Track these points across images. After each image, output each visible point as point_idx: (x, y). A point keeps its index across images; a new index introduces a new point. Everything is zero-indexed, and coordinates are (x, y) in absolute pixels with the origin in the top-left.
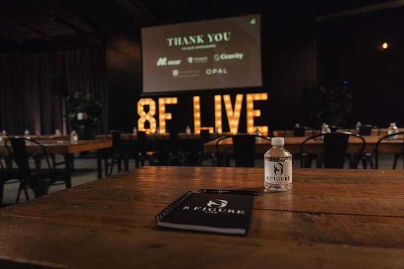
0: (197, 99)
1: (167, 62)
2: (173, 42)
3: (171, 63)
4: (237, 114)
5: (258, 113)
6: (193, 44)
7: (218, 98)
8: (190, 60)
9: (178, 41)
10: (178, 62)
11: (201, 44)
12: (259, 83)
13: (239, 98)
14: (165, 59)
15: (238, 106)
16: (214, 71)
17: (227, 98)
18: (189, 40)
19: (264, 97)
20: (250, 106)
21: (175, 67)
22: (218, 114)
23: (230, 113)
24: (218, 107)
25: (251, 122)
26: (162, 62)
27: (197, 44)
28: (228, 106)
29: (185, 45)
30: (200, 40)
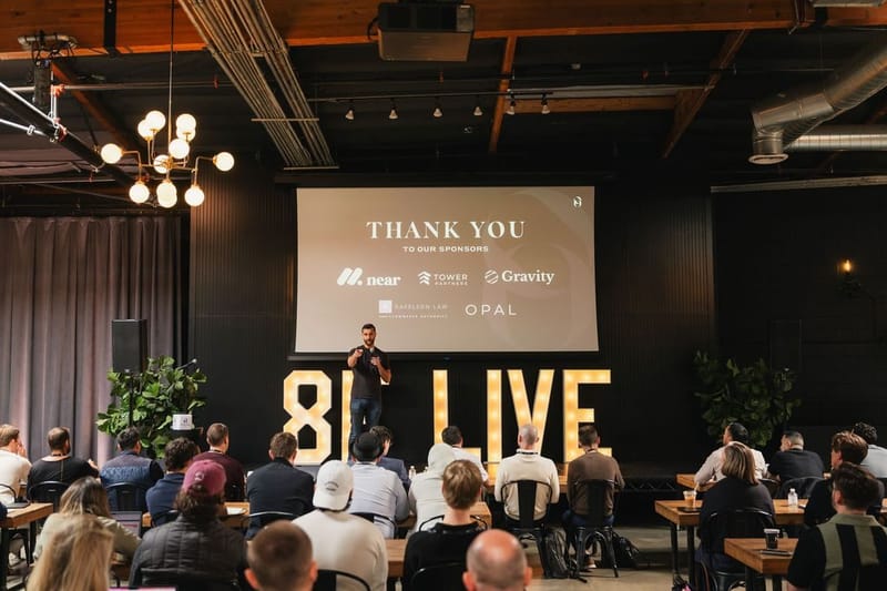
0: (440, 376)
1: (363, 278)
2: (382, 231)
3: (375, 281)
4: (541, 415)
5: (589, 415)
6: (432, 241)
7: (494, 376)
8: (425, 277)
9: (395, 230)
10: (392, 281)
11: (452, 241)
12: (592, 346)
13: (546, 377)
14: (359, 272)
15: (543, 396)
16: (486, 308)
17: (516, 376)
18: (421, 229)
19: (603, 377)
20: (571, 396)
21: (384, 292)
22: (494, 415)
23: (522, 413)
24: (494, 396)
25: (571, 436)
26: (350, 276)
27: (441, 241)
28: (519, 395)
29: (412, 241)
30: (449, 231)
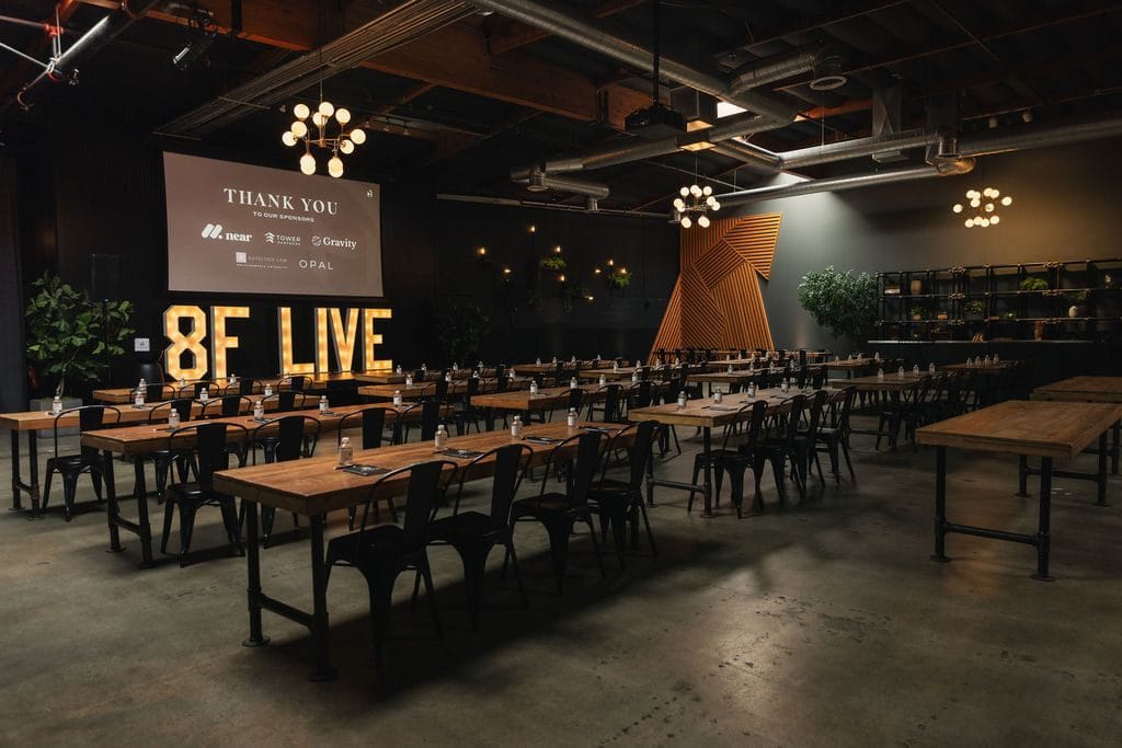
0: (286, 312)
1: (222, 233)
2: (236, 197)
3: (233, 237)
4: (351, 340)
5: (379, 339)
6: (274, 210)
7: (322, 312)
8: (271, 237)
9: (246, 197)
10: (245, 238)
11: (288, 212)
12: (379, 293)
13: (354, 313)
14: (219, 228)
15: (352, 328)
16: (313, 264)
17: (335, 312)
18: (266, 199)
19: (386, 314)
20: (369, 327)
21: (240, 246)
22: (322, 340)
23: (339, 337)
24: (322, 327)
25: (370, 353)
26: (212, 231)
27: (281, 210)
28: (337, 325)
29: (259, 209)
30: (287, 204)
